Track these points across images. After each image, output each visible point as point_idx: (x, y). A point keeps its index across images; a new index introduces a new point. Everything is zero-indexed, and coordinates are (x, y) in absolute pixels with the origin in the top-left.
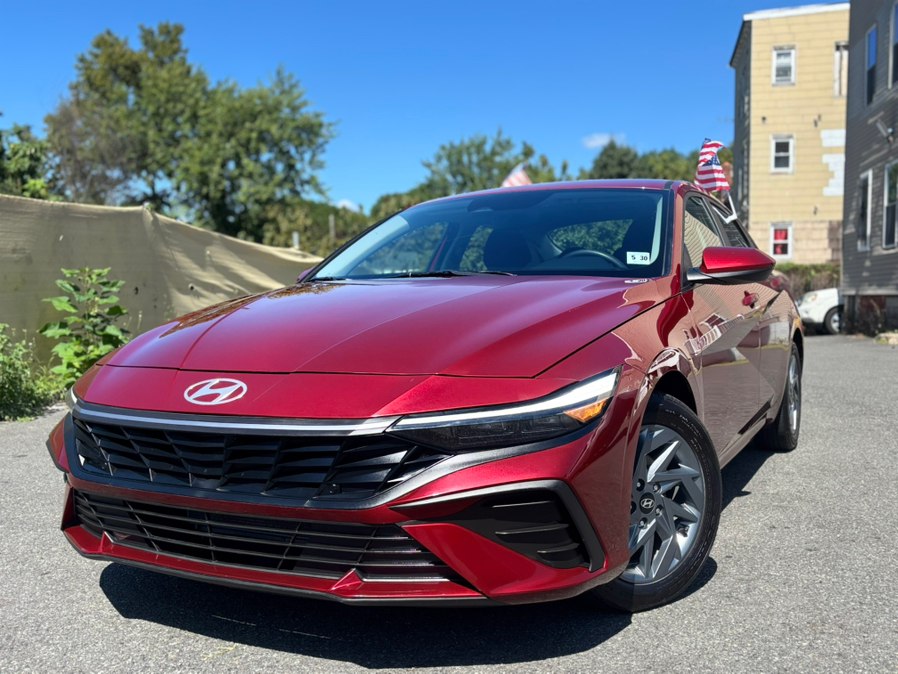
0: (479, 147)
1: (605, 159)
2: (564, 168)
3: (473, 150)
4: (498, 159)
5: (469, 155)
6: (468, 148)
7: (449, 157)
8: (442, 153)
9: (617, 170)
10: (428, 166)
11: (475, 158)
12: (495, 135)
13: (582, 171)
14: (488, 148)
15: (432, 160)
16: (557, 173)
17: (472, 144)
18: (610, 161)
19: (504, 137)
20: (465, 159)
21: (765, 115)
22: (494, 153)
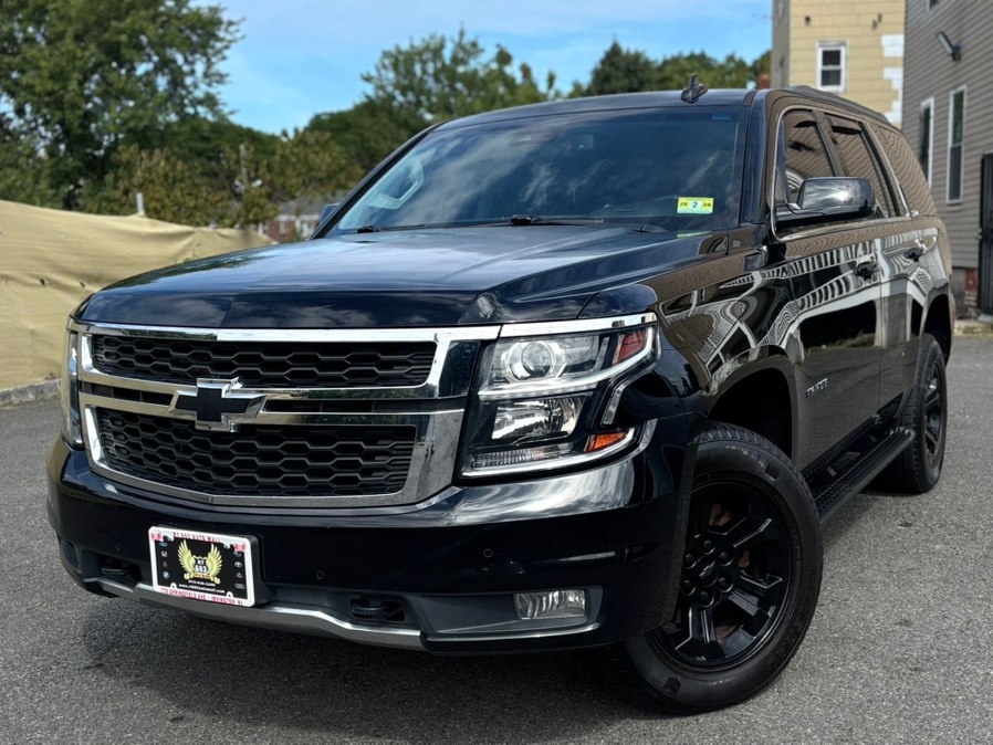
0: (437, 52)
1: (607, 69)
2: (551, 80)
3: (427, 56)
4: (461, 69)
5: (424, 63)
6: (420, 54)
7: (395, 66)
8: (387, 62)
9: (625, 82)
10: (368, 79)
11: (430, 68)
12: (457, 38)
13: (577, 87)
14: (447, 54)
15: (374, 73)
16: (542, 87)
17: (427, 48)
18: (614, 73)
19: (468, 39)
20: (418, 69)
21: (809, 14)
22: (456, 60)
